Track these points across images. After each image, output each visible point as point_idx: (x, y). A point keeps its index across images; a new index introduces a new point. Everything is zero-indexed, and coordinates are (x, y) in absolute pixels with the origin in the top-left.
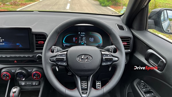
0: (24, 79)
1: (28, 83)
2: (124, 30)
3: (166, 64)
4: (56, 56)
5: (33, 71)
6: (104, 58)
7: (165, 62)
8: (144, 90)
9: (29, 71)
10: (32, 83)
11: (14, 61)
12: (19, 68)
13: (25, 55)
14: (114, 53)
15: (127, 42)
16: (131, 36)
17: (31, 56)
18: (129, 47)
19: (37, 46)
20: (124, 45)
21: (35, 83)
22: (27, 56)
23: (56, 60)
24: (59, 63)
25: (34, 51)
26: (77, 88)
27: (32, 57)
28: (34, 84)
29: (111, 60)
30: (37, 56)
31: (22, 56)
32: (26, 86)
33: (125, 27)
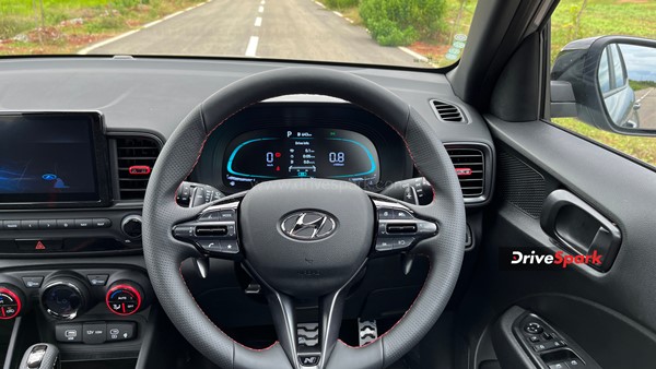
0: (73, 315)
1: (91, 332)
2: (460, 120)
3: (620, 241)
4: (195, 218)
5: (109, 284)
6: (383, 222)
7: (618, 236)
8: (542, 347)
9: (94, 282)
10: (107, 333)
11: (35, 243)
12: (55, 271)
13: (77, 221)
14: (420, 204)
15: (472, 168)
16: (487, 141)
17: (100, 222)
18: (479, 184)
19: (123, 185)
20: (460, 177)
21: (116, 331)
22: (83, 223)
23: (197, 233)
24: (210, 246)
25: (112, 204)
26: (281, 344)
27: (107, 227)
28: (114, 337)
29: (409, 230)
30: (125, 221)
31: (66, 223)
32: (82, 343)
33: (463, 110)
